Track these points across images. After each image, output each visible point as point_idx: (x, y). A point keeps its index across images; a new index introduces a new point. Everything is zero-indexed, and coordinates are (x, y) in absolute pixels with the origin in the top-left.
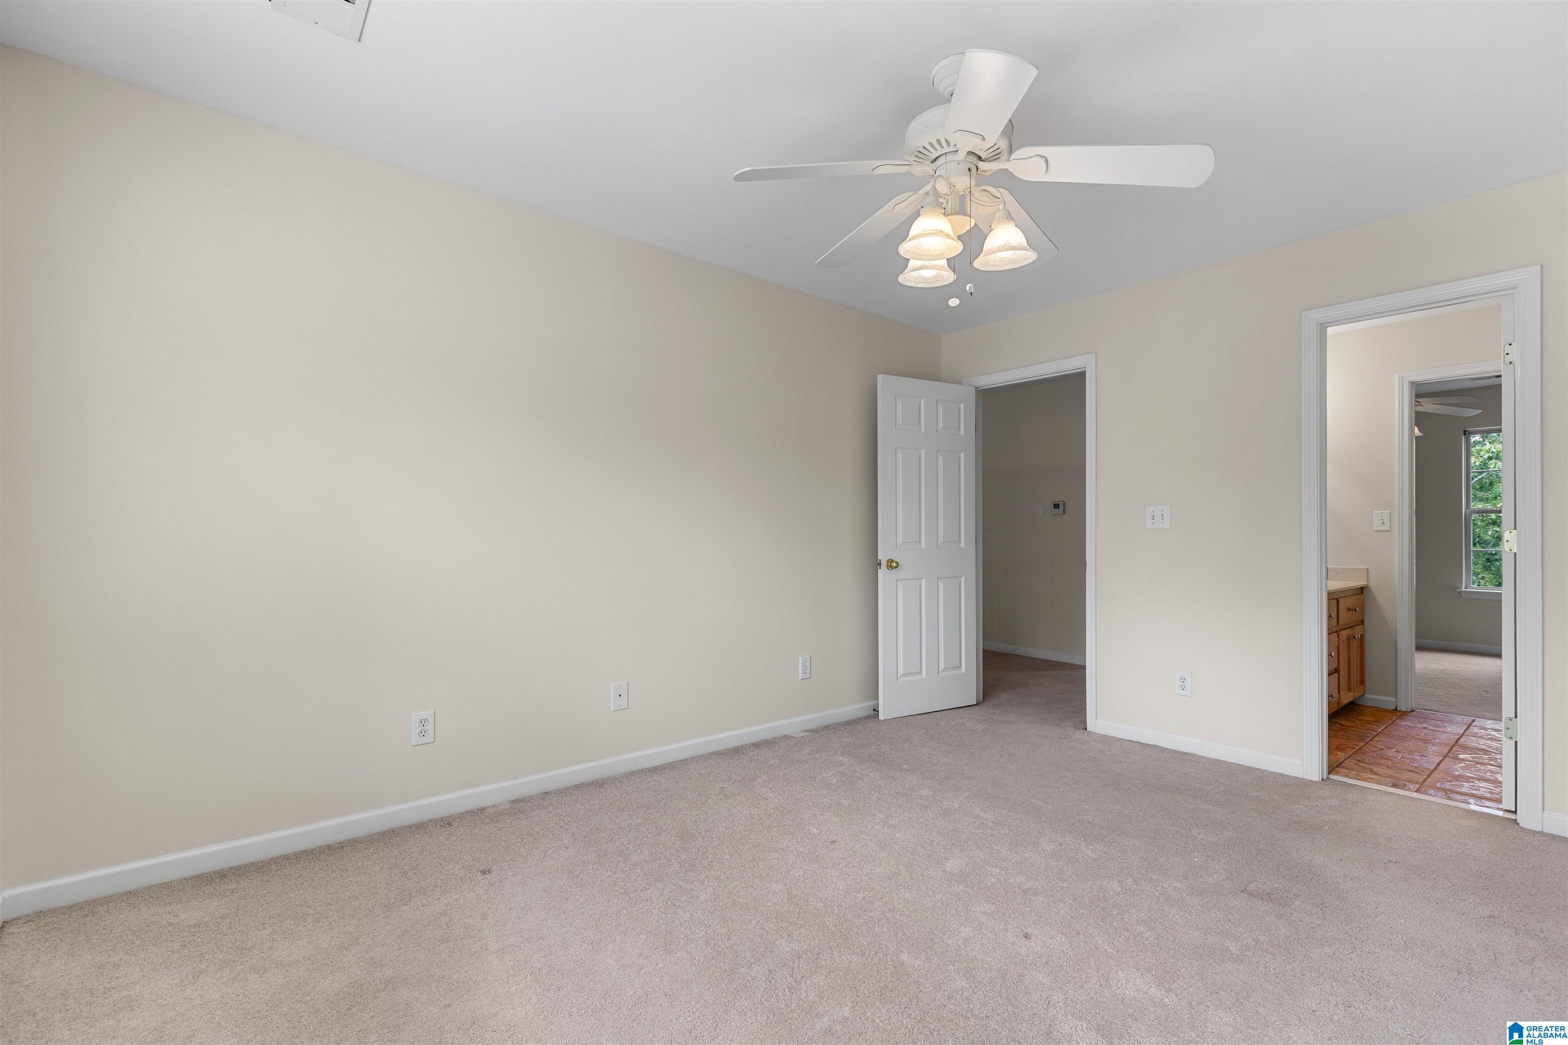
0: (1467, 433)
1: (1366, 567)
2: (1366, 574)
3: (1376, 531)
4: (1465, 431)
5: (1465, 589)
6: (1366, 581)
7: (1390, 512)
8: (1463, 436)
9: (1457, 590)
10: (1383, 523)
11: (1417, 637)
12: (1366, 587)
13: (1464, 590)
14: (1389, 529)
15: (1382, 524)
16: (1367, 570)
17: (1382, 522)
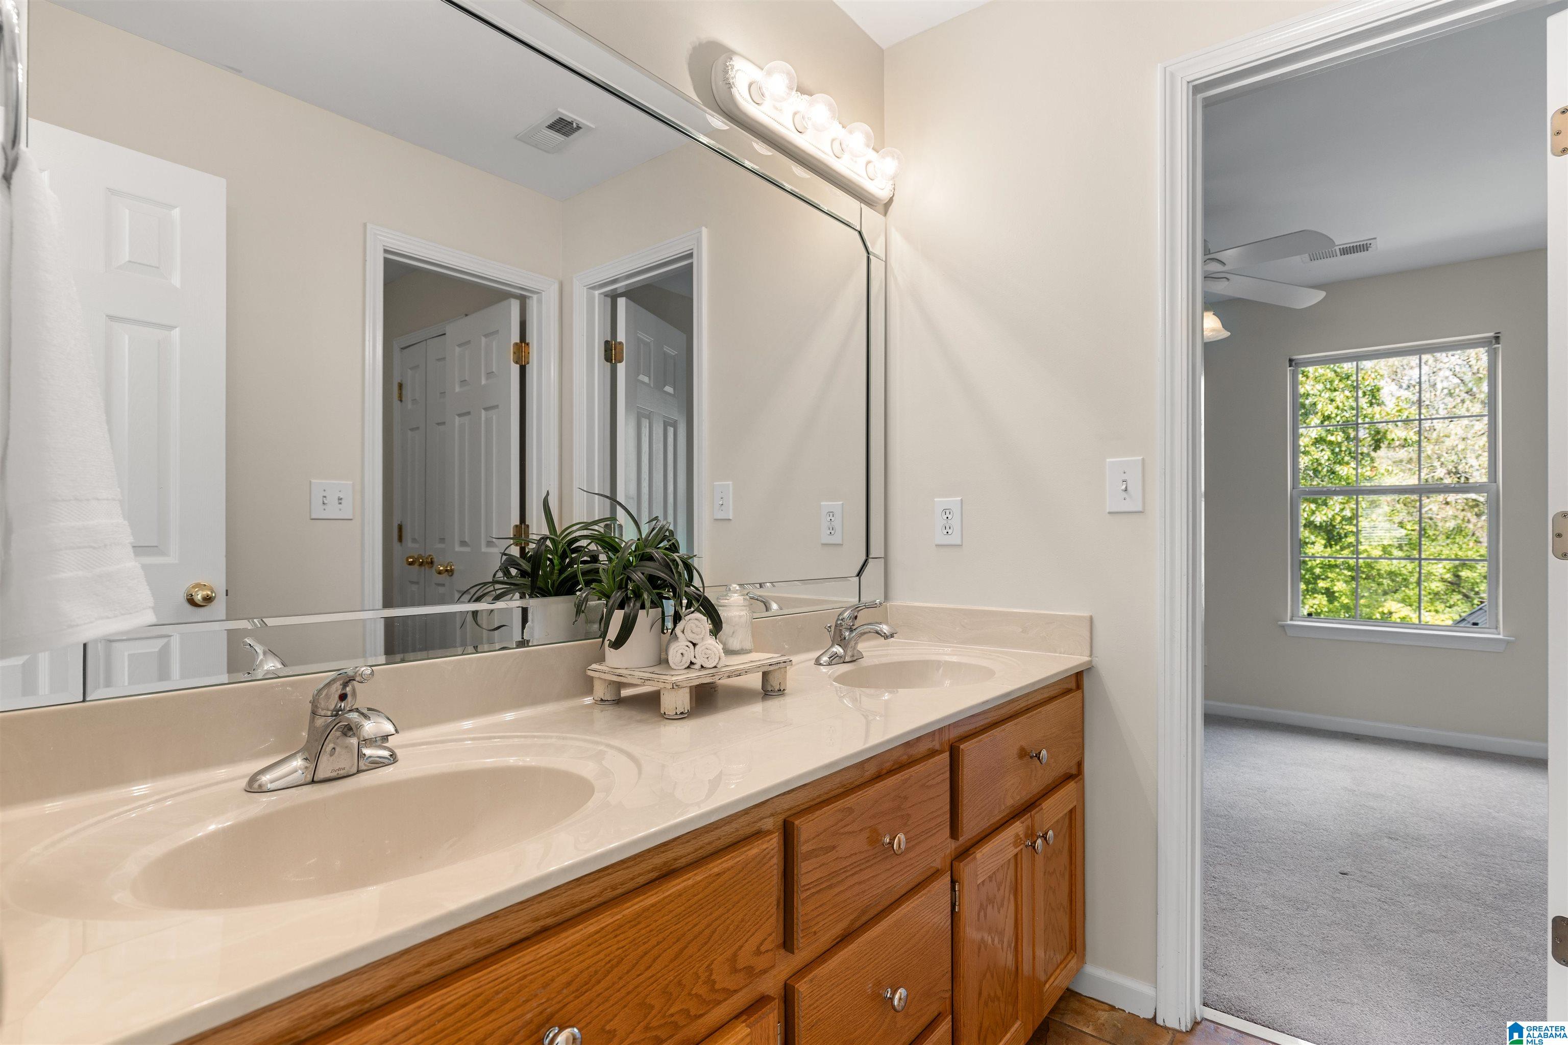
0: (1293, 364)
1: (1086, 614)
2: (1088, 634)
3: (1109, 513)
4: (1291, 361)
5: (1291, 620)
6: (1088, 653)
7: (1143, 459)
8: (1289, 368)
9: (1280, 623)
10: (1126, 490)
11: (1207, 696)
12: (1089, 669)
13: (1289, 622)
14: (1140, 509)
15: (1124, 495)
16: (1091, 618)
17: (1124, 487)
